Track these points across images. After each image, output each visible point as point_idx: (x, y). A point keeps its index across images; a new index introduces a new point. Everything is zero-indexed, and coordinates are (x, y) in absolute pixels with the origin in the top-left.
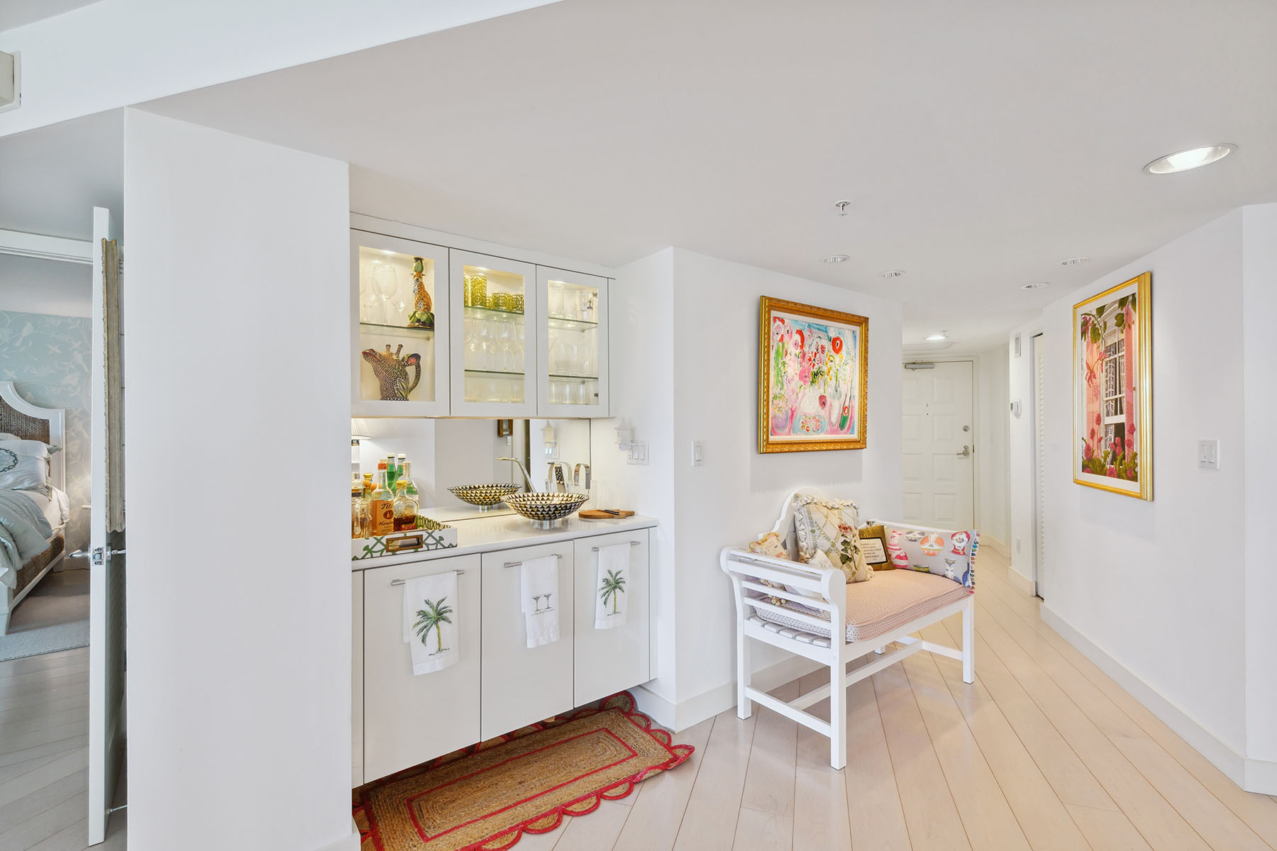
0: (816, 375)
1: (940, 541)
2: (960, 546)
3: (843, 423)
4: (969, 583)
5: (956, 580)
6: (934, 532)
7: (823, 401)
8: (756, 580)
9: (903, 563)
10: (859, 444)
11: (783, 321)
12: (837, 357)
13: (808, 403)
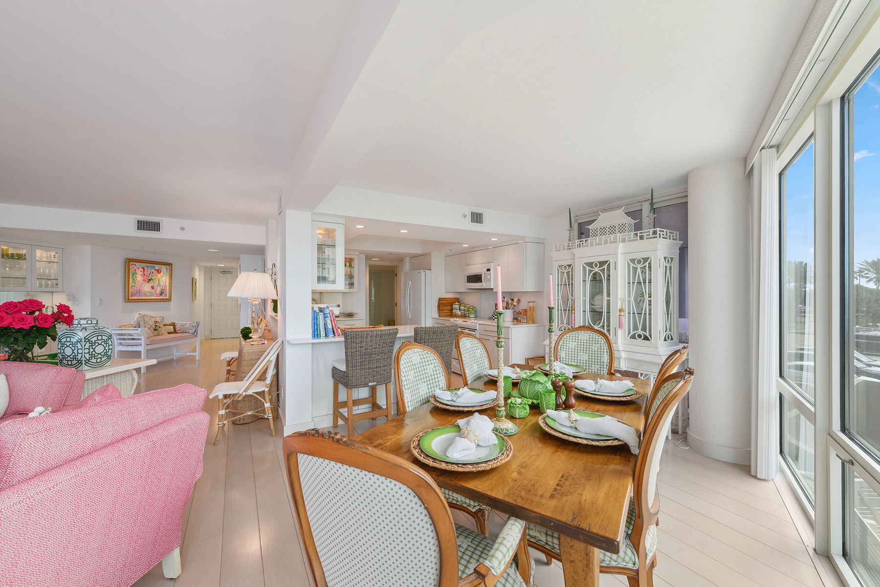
0: (150, 280)
1: (189, 325)
2: (194, 325)
3: (161, 294)
4: (195, 334)
5: (192, 333)
6: (188, 323)
7: (153, 287)
8: (121, 335)
9: (179, 331)
10: (169, 300)
11: (135, 265)
12: (159, 275)
13: (147, 287)
